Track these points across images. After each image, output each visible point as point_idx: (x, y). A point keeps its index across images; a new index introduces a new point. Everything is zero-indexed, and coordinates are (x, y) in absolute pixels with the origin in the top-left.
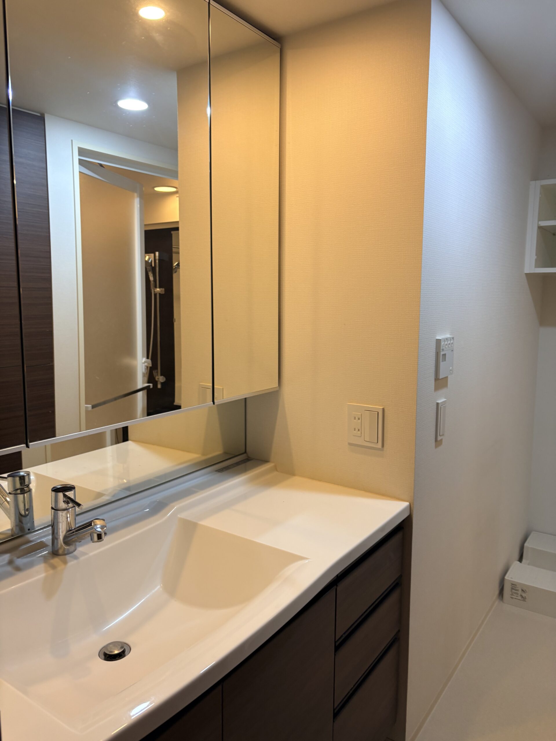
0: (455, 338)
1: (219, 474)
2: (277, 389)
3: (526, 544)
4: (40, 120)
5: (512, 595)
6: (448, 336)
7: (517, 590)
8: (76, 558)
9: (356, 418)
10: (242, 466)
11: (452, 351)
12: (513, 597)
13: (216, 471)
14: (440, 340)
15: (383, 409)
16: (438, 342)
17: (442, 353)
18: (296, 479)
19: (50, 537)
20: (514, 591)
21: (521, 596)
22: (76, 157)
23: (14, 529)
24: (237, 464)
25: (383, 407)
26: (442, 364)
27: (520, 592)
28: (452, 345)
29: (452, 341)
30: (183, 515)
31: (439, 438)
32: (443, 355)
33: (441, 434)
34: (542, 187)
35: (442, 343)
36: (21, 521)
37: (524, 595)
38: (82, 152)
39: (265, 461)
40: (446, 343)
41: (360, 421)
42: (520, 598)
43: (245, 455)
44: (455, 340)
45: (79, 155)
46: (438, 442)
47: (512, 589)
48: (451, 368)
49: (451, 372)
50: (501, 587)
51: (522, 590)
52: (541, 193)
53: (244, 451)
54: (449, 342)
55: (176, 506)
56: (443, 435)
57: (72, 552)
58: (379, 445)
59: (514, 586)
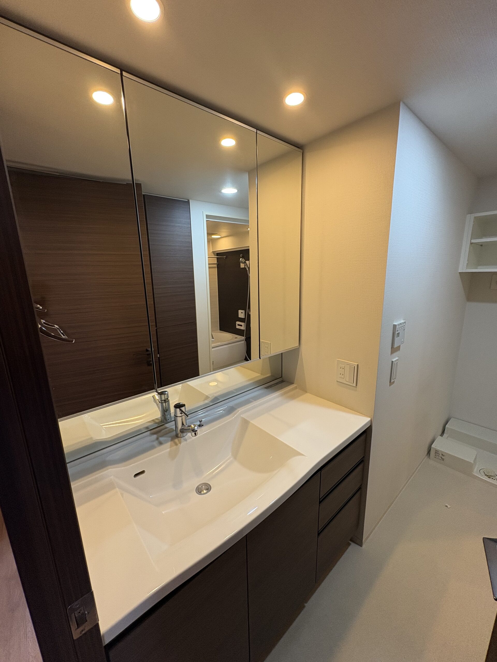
0: (406, 322)
1: (266, 390)
2: (298, 347)
3: (447, 426)
4: (188, 202)
5: (435, 456)
6: (403, 321)
7: (440, 454)
8: (186, 440)
9: (342, 368)
10: (280, 385)
11: (404, 330)
12: (436, 457)
13: (265, 388)
14: (396, 325)
15: (358, 365)
16: (395, 326)
17: (397, 333)
18: (308, 395)
19: (175, 426)
20: (436, 454)
21: (441, 457)
22: (205, 219)
23: (162, 417)
24: (277, 384)
25: (357, 364)
26: (396, 339)
27: (441, 455)
28: (404, 327)
29: (404, 324)
30: (244, 416)
31: (392, 381)
32: (397, 334)
33: (394, 378)
34: (475, 217)
35: (397, 327)
36: (164, 413)
37: (443, 457)
38: (207, 216)
39: (292, 383)
40: (400, 326)
41: (344, 369)
42: (440, 458)
43: (282, 378)
44: (406, 323)
45: (206, 218)
46: (391, 383)
47: (436, 453)
48: (403, 340)
49: (402, 342)
50: (429, 450)
51: (442, 455)
52: (474, 222)
53: (281, 376)
54: (402, 325)
55: (241, 410)
56: (395, 378)
57: (184, 437)
58: (354, 385)
59: (437, 452)
